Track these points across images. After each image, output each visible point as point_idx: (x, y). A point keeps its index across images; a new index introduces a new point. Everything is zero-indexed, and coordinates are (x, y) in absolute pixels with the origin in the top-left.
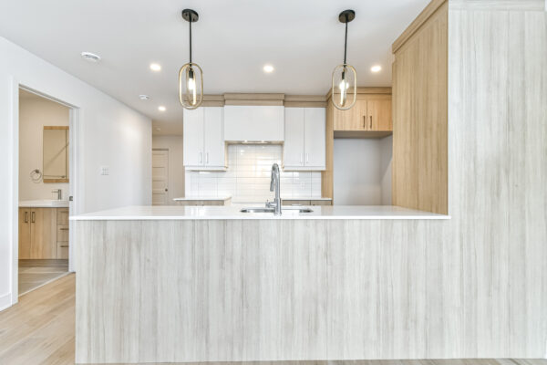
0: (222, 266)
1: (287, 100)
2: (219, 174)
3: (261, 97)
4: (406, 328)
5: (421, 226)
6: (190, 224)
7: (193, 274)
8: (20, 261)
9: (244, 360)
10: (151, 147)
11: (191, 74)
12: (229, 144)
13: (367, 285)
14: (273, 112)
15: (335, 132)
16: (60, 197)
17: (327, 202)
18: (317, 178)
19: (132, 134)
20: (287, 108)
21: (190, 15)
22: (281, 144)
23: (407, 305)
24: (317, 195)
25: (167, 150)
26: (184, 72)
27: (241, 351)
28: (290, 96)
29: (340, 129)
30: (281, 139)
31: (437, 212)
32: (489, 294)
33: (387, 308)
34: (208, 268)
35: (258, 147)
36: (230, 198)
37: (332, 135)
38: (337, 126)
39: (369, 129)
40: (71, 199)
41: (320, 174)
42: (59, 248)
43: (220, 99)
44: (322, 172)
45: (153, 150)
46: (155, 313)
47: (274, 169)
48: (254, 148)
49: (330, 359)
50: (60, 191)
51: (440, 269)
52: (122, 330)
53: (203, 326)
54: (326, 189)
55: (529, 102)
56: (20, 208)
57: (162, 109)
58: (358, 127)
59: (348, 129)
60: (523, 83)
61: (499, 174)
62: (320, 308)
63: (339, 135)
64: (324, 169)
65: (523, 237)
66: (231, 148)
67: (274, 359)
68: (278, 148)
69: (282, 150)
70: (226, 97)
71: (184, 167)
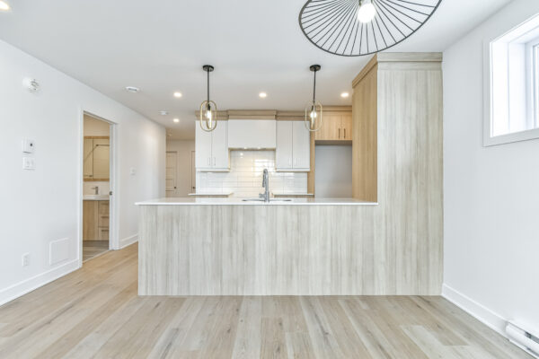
0: (231, 235)
1: (279, 115)
2: (224, 174)
3: (258, 113)
4: (350, 275)
5: (360, 209)
6: (210, 208)
7: (212, 239)
8: (84, 241)
9: (245, 294)
10: (165, 150)
11: (209, 108)
12: (231, 150)
13: (324, 247)
14: (267, 125)
15: (316, 141)
16: (97, 193)
17: (311, 196)
18: (304, 178)
19: (151, 141)
20: (279, 122)
21: (208, 68)
22: (274, 150)
23: (351, 259)
24: (304, 191)
25: (176, 152)
26: (204, 106)
27: (243, 289)
28: (282, 112)
29: (320, 139)
30: (274, 147)
31: (370, 201)
32: (404, 253)
33: (337, 263)
34: (222, 236)
35: (255, 152)
36: (232, 194)
37: (314, 143)
38: (317, 138)
39: (343, 139)
40: (111, 193)
41: (306, 175)
42: (100, 232)
43: (225, 115)
44: (308, 172)
45: (167, 152)
46: (188, 264)
47: (264, 172)
48: (252, 153)
49: (300, 295)
50: (97, 188)
51: (373, 237)
52: (167, 274)
53: (218, 273)
54: (310, 187)
55: (430, 128)
56: (84, 201)
57: (176, 120)
58: (335, 138)
59: (326, 139)
60: (427, 116)
61: (411, 176)
62: (294, 262)
63: (318, 143)
64: (308, 170)
65: (427, 216)
66: (233, 153)
67: (264, 295)
68: (272, 153)
69: (275, 155)
70: (230, 113)
71: (195, 169)
